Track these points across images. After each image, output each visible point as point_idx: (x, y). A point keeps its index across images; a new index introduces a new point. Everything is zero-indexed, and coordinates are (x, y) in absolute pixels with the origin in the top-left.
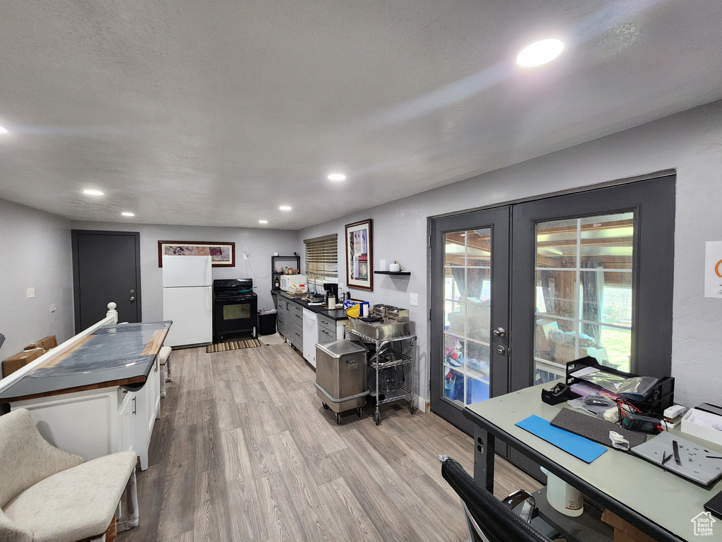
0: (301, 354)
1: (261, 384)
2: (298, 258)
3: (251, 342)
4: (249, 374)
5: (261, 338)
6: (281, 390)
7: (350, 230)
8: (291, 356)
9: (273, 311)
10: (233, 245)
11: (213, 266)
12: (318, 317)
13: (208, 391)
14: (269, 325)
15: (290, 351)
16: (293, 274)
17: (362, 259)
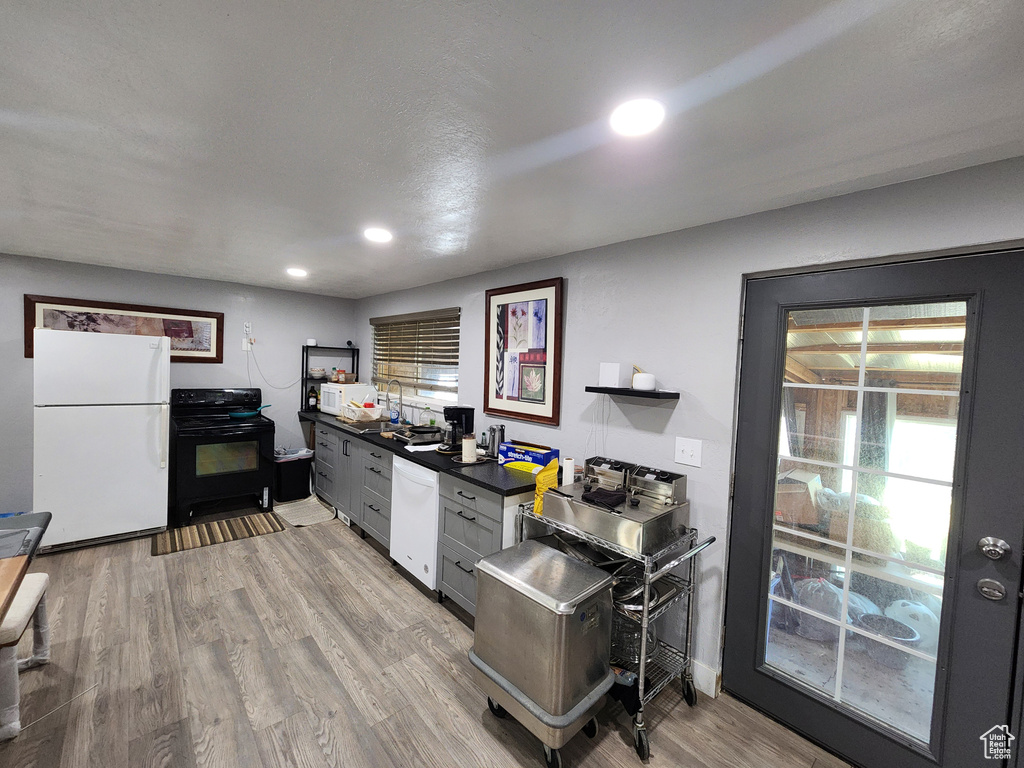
0: (384, 551)
1: (308, 643)
2: (354, 352)
3: (258, 519)
4: (271, 614)
5: (280, 509)
6: (366, 663)
7: (496, 300)
8: (358, 554)
9: (304, 453)
10: (220, 318)
11: (174, 359)
12: (440, 481)
13: (163, 689)
14: (294, 481)
15: (350, 539)
16: (347, 381)
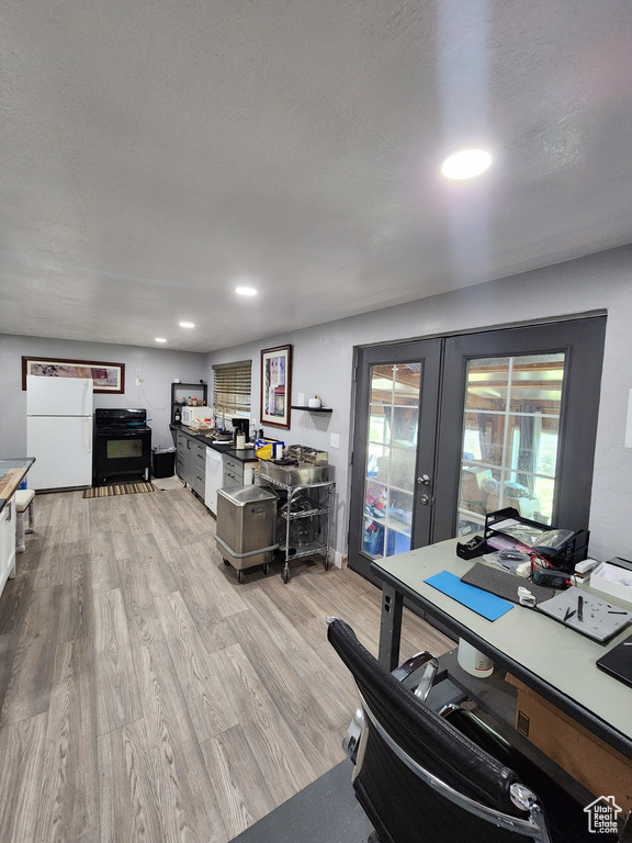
0: (203, 501)
1: (150, 536)
2: (205, 387)
3: (142, 486)
4: (136, 524)
5: (154, 482)
6: (175, 544)
7: (266, 356)
8: (191, 504)
9: (172, 449)
10: (123, 367)
11: (95, 391)
12: (224, 459)
13: (82, 544)
14: (166, 465)
15: (189, 497)
16: (198, 405)
17: (279, 392)
